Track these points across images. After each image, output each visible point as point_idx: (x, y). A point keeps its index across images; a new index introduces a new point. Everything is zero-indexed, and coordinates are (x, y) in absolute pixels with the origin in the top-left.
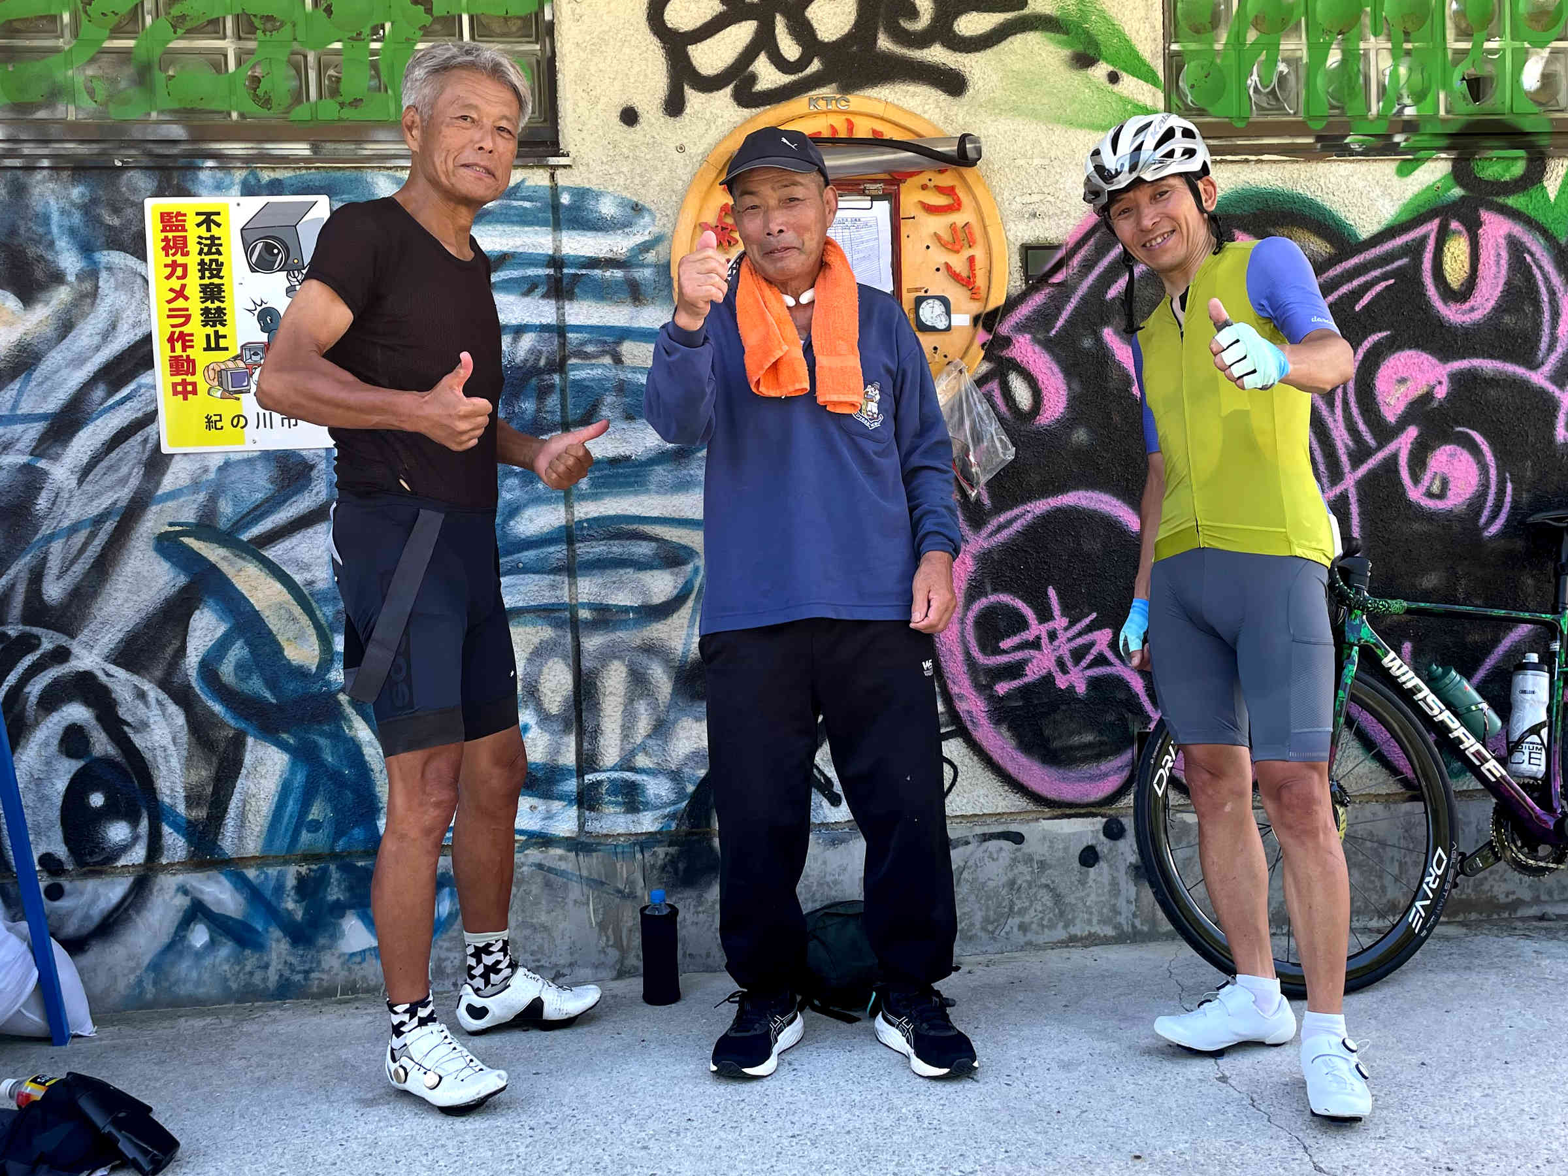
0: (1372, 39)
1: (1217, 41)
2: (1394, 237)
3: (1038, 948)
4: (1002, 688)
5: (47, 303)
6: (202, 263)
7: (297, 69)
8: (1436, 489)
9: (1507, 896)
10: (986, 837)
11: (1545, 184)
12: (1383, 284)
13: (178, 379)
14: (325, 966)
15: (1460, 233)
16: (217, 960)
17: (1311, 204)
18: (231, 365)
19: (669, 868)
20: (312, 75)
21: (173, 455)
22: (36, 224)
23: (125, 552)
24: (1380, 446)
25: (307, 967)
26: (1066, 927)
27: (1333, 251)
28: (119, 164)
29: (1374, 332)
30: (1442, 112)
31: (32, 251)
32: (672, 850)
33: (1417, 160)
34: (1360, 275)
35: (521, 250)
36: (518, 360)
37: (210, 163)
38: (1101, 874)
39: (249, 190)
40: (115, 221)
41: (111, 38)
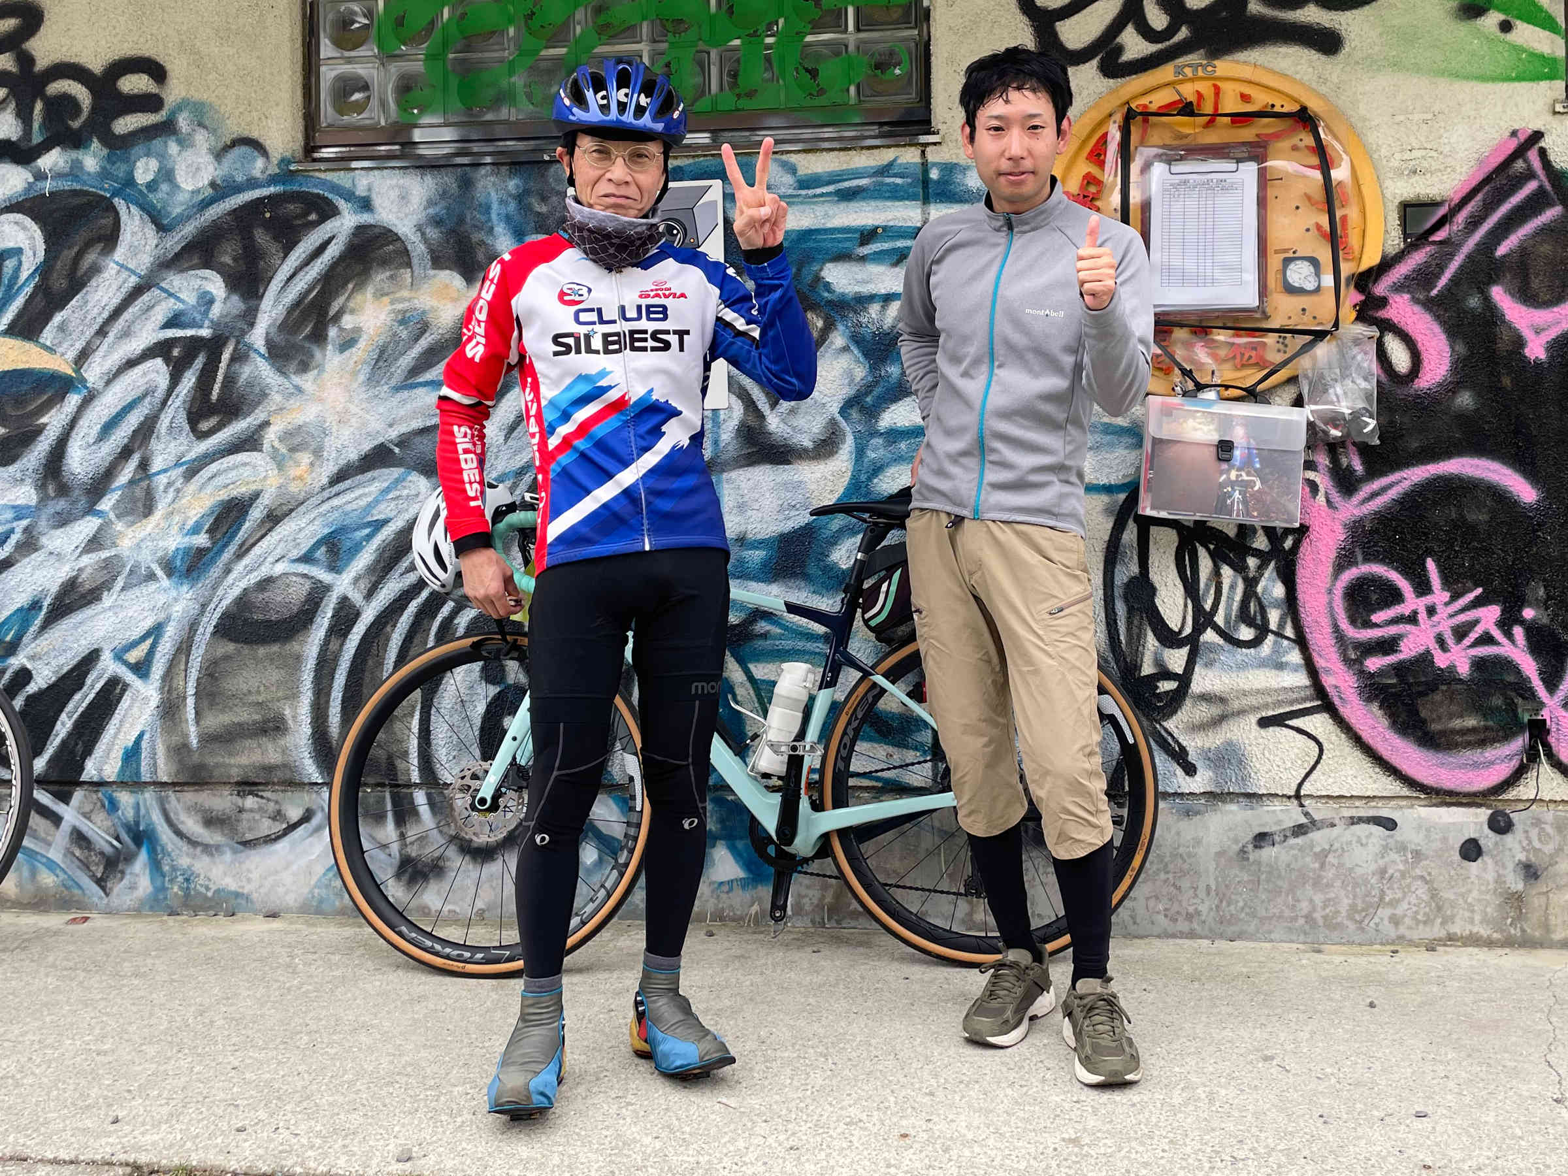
3: (1410, 944)
4: (1374, 664)
7: (701, 65)
10: (1354, 821)
20: (714, 70)
22: (479, 212)
26: (1444, 923)
28: (546, 158)
31: (476, 237)
35: (891, 224)
36: (885, 327)
38: (1485, 870)
40: (544, 209)
41: (547, 47)
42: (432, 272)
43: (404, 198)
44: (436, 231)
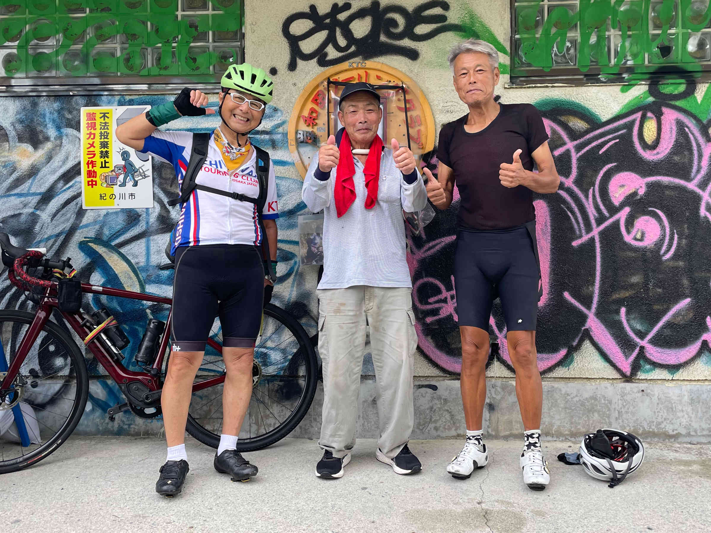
0: (612, 30)
1: (537, 33)
2: (619, 120)
3: (443, 438)
4: (429, 320)
5: (43, 149)
6: (101, 133)
7: (144, 54)
8: (639, 236)
9: (673, 431)
10: (421, 387)
11: (696, 95)
12: (613, 142)
13: (90, 179)
14: (137, 423)
15: (652, 118)
16: (95, 417)
17: (579, 106)
18: (110, 174)
19: (279, 391)
20: (150, 57)
21: (87, 210)
22: (41, 118)
23: (67, 248)
24: (611, 216)
25: (130, 422)
26: (456, 430)
27: (589, 127)
28: (71, 94)
29: (608, 163)
30: (646, 62)
31: (39, 128)
32: (281, 383)
33: (631, 85)
34: (602, 137)
37: (106, 93)
39: (121, 104)
40: (70, 116)
41: (73, 45)
42: (18, 144)
43: (6, 110)
44: (21, 125)
